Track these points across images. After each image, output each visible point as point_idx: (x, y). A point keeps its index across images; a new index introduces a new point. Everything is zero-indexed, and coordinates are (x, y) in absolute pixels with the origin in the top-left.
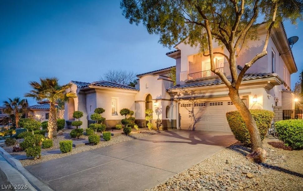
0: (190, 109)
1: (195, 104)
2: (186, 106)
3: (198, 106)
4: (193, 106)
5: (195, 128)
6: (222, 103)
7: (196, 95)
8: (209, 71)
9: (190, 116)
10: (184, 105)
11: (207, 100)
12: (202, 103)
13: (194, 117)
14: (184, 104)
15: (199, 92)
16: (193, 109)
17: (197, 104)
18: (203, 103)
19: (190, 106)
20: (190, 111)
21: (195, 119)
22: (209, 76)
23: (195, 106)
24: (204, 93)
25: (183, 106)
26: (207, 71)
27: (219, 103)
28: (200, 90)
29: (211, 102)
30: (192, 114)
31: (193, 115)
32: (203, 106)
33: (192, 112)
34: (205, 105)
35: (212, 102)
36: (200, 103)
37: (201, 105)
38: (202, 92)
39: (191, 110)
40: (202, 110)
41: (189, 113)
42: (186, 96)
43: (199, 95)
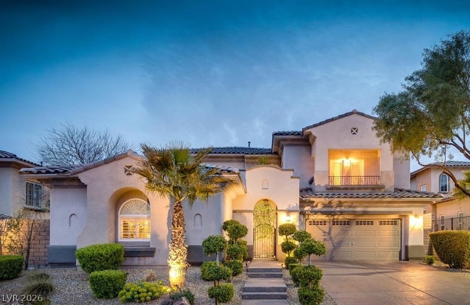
0: (326, 228)
1: (333, 222)
2: (318, 224)
3: (338, 224)
4: (330, 225)
5: (333, 257)
6: (372, 222)
7: (343, 209)
8: (355, 178)
9: (324, 239)
10: (314, 222)
11: (354, 217)
12: (344, 221)
13: (332, 241)
14: (316, 221)
15: (350, 204)
16: (330, 229)
17: (337, 222)
18: (347, 221)
19: (325, 224)
20: (324, 232)
21: (333, 243)
22: (355, 184)
23: (333, 224)
24: (355, 207)
25: (313, 224)
26: (353, 178)
27: (369, 222)
28: (352, 203)
29: (357, 220)
30: (329, 236)
31: (331, 238)
32: (347, 226)
33: (329, 233)
34: (349, 224)
35: (359, 221)
36: (341, 221)
37: (343, 223)
38: (354, 205)
39: (327, 231)
40: (346, 231)
41: (324, 235)
42: (325, 210)
43: (346, 210)
